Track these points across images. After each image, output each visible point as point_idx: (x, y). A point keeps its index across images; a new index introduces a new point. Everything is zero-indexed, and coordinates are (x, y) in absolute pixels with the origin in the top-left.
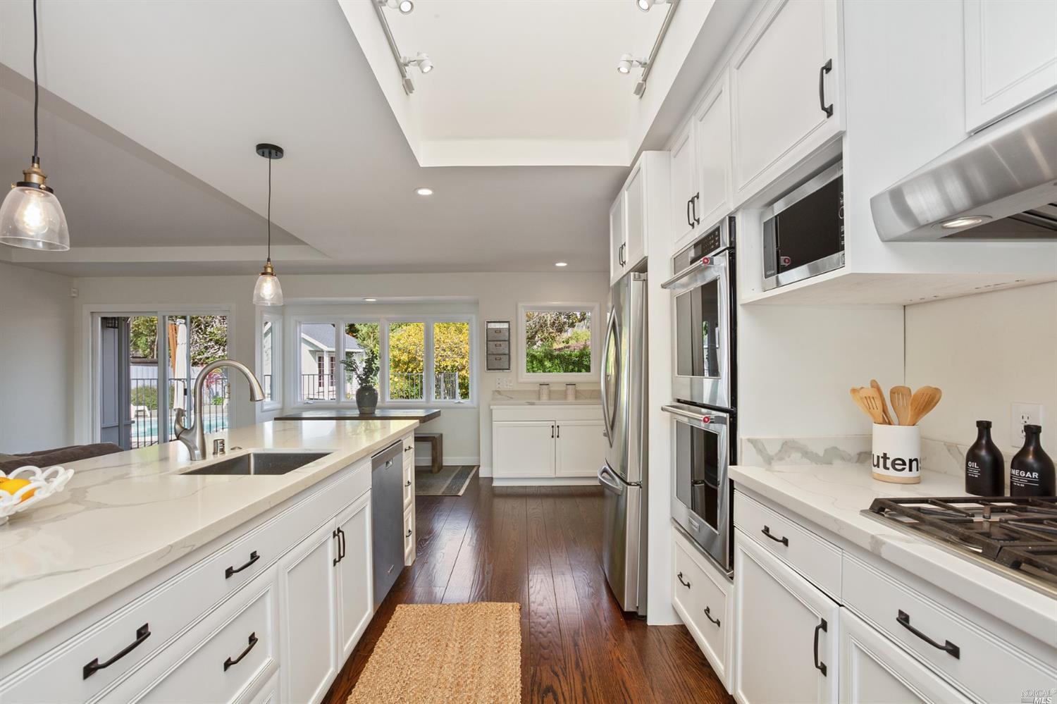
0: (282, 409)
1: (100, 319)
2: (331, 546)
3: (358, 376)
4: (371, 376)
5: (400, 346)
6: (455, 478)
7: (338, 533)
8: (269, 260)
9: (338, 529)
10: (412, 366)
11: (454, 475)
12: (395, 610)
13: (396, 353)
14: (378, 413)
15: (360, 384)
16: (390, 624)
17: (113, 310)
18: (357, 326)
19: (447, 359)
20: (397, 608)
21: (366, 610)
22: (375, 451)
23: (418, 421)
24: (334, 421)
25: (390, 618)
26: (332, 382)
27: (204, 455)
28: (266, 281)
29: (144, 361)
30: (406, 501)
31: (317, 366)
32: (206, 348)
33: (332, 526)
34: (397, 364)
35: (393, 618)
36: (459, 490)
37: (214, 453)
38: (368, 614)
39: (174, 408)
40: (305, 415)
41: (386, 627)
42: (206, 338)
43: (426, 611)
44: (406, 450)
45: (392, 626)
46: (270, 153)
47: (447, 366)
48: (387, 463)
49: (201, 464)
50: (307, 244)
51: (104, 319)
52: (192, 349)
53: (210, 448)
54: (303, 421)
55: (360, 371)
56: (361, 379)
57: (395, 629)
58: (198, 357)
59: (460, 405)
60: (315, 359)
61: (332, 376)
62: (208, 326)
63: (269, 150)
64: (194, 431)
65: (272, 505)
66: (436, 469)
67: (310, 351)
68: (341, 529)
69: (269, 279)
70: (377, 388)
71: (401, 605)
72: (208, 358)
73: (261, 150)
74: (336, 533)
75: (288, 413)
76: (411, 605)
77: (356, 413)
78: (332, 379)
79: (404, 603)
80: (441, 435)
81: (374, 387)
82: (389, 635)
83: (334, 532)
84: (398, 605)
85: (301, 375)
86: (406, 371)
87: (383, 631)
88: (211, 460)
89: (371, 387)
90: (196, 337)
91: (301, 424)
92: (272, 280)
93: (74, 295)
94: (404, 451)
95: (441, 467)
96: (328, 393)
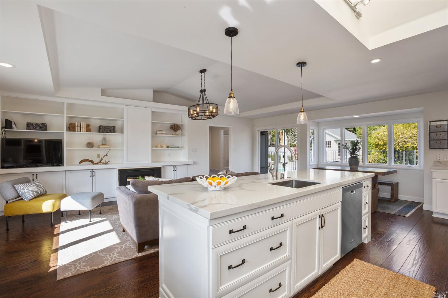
0: (318, 165)
1: (260, 132)
2: (318, 220)
3: (350, 152)
4: (356, 152)
5: (379, 137)
6: (405, 207)
7: (322, 217)
8: (302, 106)
9: (322, 215)
10: (385, 147)
11: (405, 205)
12: (353, 260)
13: (377, 140)
14: (359, 169)
15: (350, 155)
16: (349, 265)
17: (264, 129)
18: (357, 129)
19: (408, 143)
20: (354, 260)
21: (337, 254)
22: (344, 185)
23: (374, 174)
24: (340, 171)
25: (350, 263)
26: (339, 155)
27: (277, 178)
28: (301, 115)
29: (273, 145)
30: (364, 212)
31: (338, 147)
32: (295, 140)
33: (319, 212)
34: (377, 146)
35: (352, 263)
36: (406, 214)
37: (281, 178)
38: (337, 256)
39: (281, 162)
40: (327, 168)
41: (347, 266)
42: (294, 137)
43: (370, 267)
44: (365, 187)
45: (350, 266)
46: (301, 65)
47: (408, 147)
48: (352, 192)
49: (276, 181)
50: (323, 96)
51: (261, 132)
52: (290, 141)
53: (279, 176)
54: (326, 170)
55: (350, 149)
56: (351, 153)
57: (351, 268)
58: (292, 144)
59: (410, 168)
60: (337, 144)
61: (339, 152)
62: (295, 132)
63: (302, 64)
64: (274, 170)
65: (290, 199)
66: (393, 200)
67: (335, 141)
68: (323, 215)
69: (302, 113)
70: (360, 157)
71: (357, 259)
72: (295, 144)
73: (298, 65)
74: (321, 216)
75: (320, 166)
76: (362, 261)
77: (349, 168)
78: (339, 153)
79: (359, 259)
80: (398, 183)
81: (358, 157)
82: (347, 270)
83: (320, 216)
84: (355, 259)
85: (326, 151)
86: (382, 149)
87: (345, 267)
88: (279, 180)
89: (356, 156)
90: (291, 136)
91: (325, 171)
92: (304, 114)
93: (254, 125)
94: (363, 187)
95: (397, 200)
96: (337, 159)
